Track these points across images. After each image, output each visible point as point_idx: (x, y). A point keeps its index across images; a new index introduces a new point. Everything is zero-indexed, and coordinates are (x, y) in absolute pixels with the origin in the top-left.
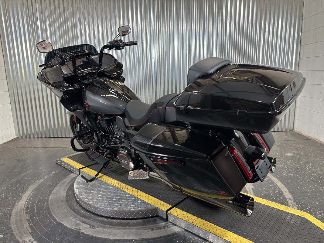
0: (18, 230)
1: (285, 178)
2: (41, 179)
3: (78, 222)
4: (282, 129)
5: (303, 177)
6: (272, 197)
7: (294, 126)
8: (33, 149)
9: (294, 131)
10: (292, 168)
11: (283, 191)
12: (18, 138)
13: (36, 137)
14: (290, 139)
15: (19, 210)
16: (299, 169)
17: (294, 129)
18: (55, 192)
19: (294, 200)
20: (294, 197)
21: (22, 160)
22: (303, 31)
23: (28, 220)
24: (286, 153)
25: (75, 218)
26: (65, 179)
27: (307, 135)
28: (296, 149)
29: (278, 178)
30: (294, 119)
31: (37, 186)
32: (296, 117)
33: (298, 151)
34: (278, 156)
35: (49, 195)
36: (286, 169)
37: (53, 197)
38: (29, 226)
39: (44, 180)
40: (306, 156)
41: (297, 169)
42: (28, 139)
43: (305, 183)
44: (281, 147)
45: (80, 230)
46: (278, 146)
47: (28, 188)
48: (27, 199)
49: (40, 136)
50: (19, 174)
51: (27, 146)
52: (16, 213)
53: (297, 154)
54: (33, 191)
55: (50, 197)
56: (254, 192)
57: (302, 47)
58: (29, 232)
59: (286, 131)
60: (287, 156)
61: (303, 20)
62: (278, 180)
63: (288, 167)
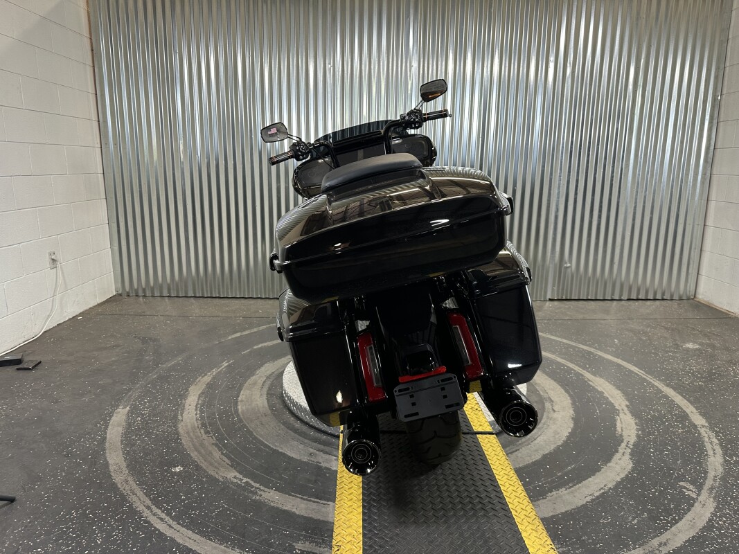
0: (205, 461)
1: (688, 389)
2: (206, 375)
3: (312, 450)
4: (672, 296)
5: (724, 388)
6: (667, 421)
7: (698, 291)
8: (162, 318)
9: (697, 300)
10: (701, 371)
11: (688, 411)
12: (121, 295)
13: (157, 294)
14: (690, 315)
15: (189, 427)
16: (715, 373)
17: (697, 296)
18: (243, 399)
19: (711, 428)
20: (710, 423)
21: (151, 339)
22: (724, 92)
23: (216, 445)
24: (684, 342)
25: (303, 443)
26: (254, 377)
27: (725, 308)
28: (705, 335)
29: (675, 389)
30: (698, 274)
31: (203, 387)
32: (704, 271)
33: (709, 339)
34: (669, 347)
35: (236, 404)
36: (689, 372)
37: (244, 408)
38: (222, 453)
39: (212, 376)
40: (727, 349)
41: (710, 373)
42: (141, 299)
43: (729, 399)
44: (673, 330)
45: (320, 463)
46: (666, 328)
47: (187, 390)
48: (196, 410)
49: (165, 293)
50: (157, 366)
51: (148, 313)
52: (188, 433)
53: (708, 345)
54: (200, 396)
55: (239, 407)
56: (631, 412)
57: (721, 124)
58: (228, 464)
59: (680, 299)
60: (688, 350)
61: (727, 69)
62: (674, 393)
63: (692, 370)
